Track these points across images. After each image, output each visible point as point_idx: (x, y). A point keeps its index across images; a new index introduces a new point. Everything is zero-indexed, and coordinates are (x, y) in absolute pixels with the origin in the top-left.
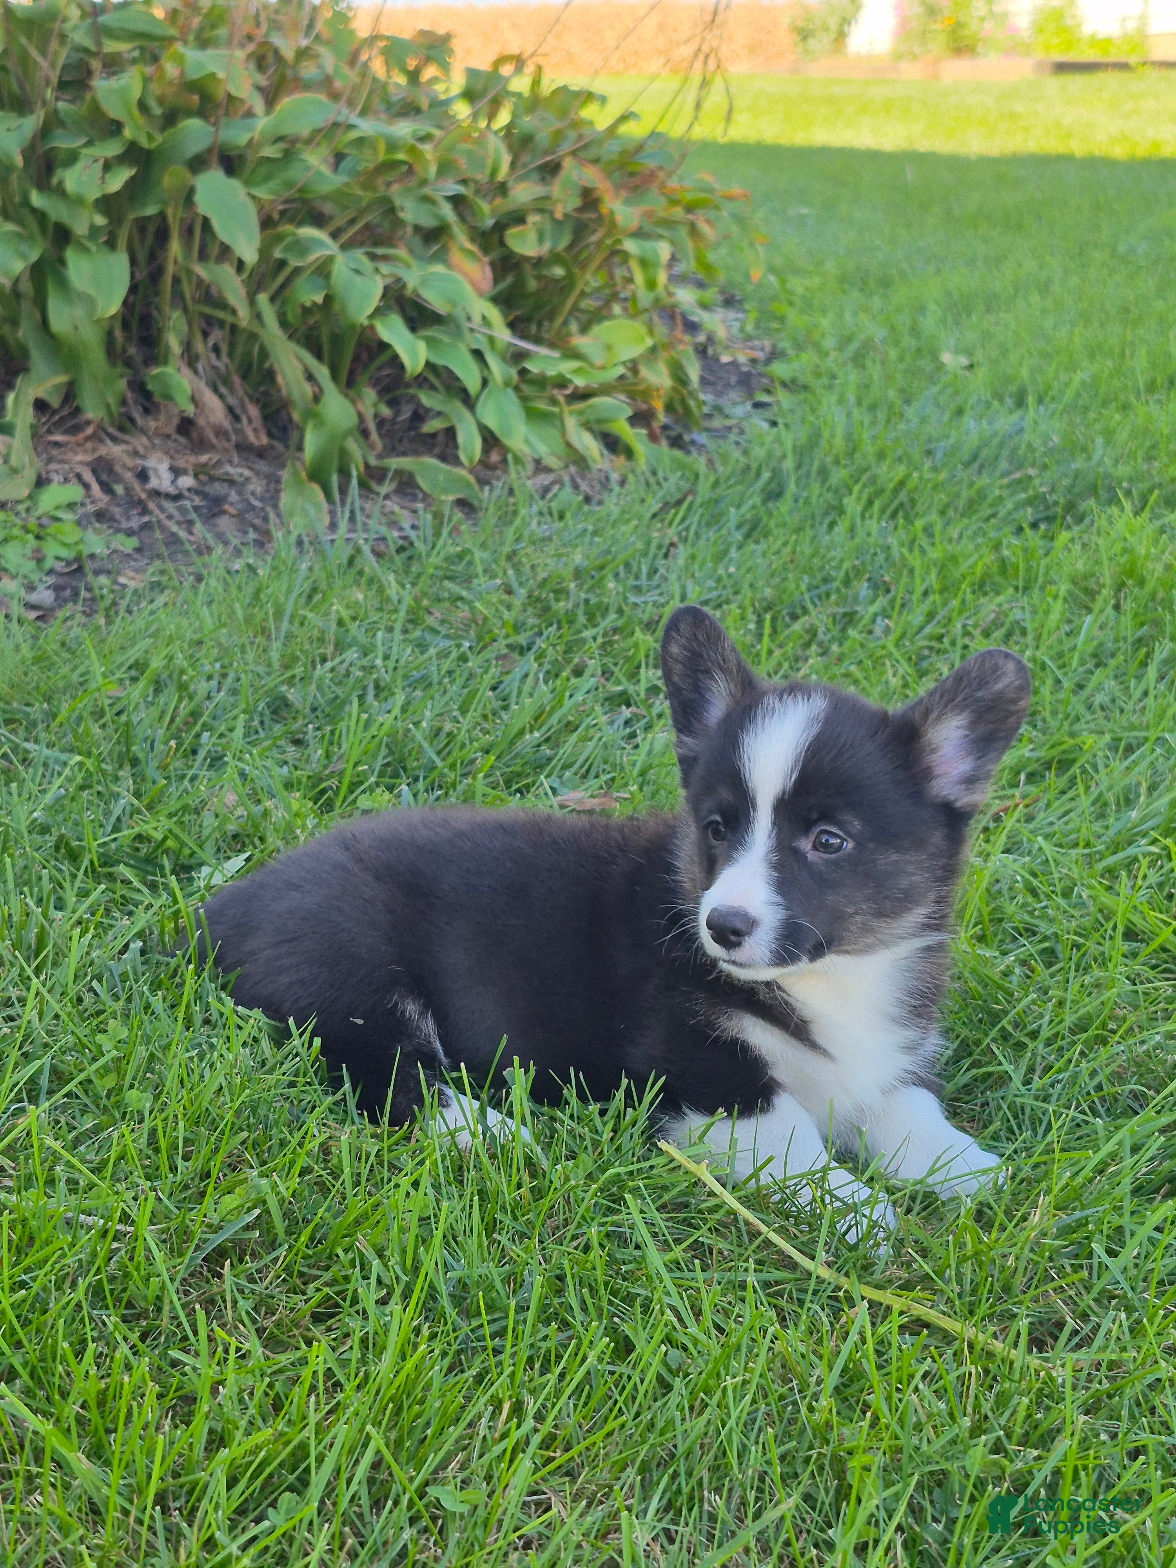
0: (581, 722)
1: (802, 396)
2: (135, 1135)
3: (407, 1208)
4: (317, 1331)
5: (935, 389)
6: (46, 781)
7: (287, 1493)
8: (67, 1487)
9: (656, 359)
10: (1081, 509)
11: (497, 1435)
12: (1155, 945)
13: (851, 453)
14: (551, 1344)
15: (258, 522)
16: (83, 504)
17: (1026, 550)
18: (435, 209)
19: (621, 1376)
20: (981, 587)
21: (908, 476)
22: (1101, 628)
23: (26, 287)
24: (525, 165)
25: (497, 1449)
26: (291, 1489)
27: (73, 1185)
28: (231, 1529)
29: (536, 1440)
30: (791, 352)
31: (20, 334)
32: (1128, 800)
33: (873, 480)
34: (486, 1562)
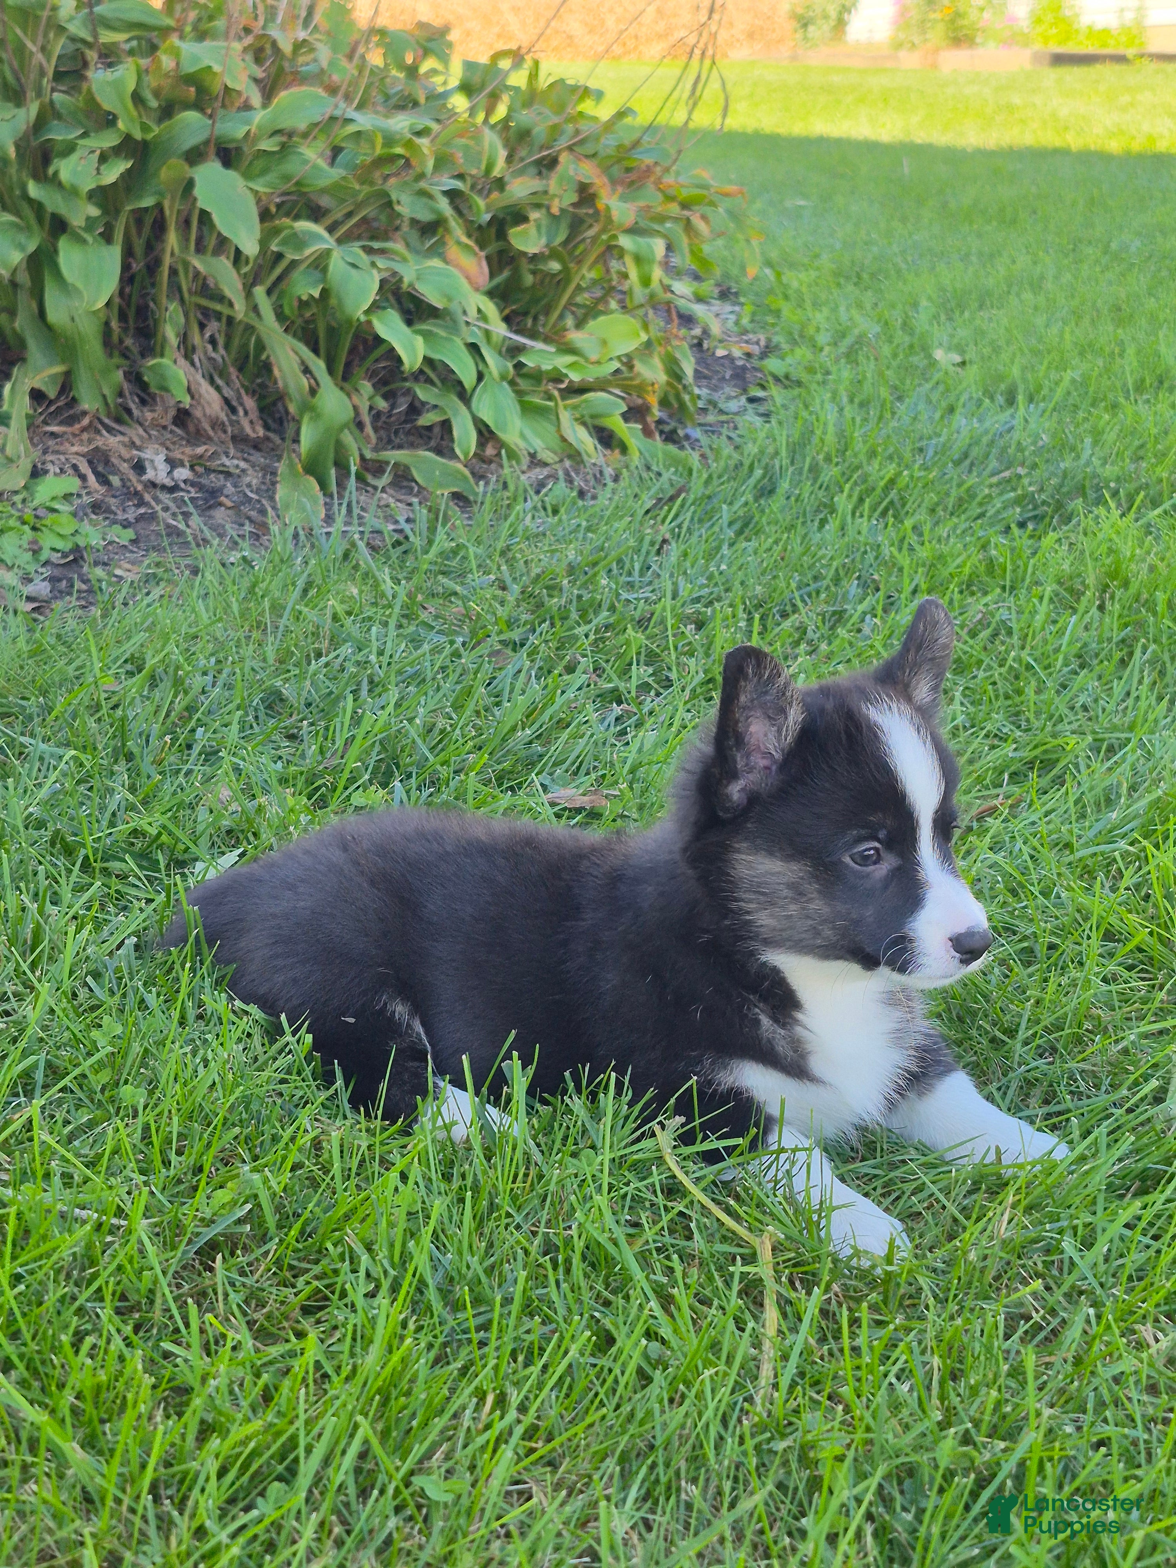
0: (573, 719)
1: (796, 391)
2: (129, 1130)
3: (396, 1203)
4: (306, 1324)
5: (928, 386)
6: (42, 775)
7: (276, 1484)
8: (61, 1476)
9: (651, 355)
10: (1070, 509)
11: (481, 1426)
12: (1131, 946)
13: (842, 452)
14: (534, 1337)
15: (253, 514)
16: (79, 496)
17: (1013, 550)
18: (430, 202)
19: (602, 1369)
20: (969, 587)
21: (899, 474)
22: (1086, 628)
23: (24, 278)
24: (522, 159)
25: (480, 1440)
26: (280, 1478)
27: (67, 1179)
28: (221, 1518)
29: (519, 1430)
30: (785, 346)
31: (17, 325)
32: (1108, 801)
33: (864, 479)
34: (469, 1550)
